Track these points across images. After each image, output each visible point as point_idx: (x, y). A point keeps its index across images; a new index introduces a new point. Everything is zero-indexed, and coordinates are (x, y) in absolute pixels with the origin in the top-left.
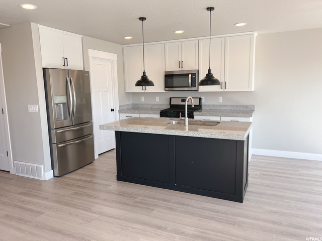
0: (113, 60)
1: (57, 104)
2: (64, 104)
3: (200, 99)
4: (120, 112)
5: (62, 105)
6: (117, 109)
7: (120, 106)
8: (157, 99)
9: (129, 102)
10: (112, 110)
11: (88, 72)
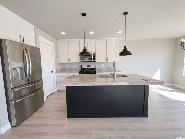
0: (52, 46)
1: (14, 69)
2: (21, 68)
3: (95, 65)
4: (57, 72)
5: (19, 69)
6: (55, 71)
7: (56, 70)
8: (74, 66)
9: (60, 68)
10: (52, 72)
11: (39, 49)
